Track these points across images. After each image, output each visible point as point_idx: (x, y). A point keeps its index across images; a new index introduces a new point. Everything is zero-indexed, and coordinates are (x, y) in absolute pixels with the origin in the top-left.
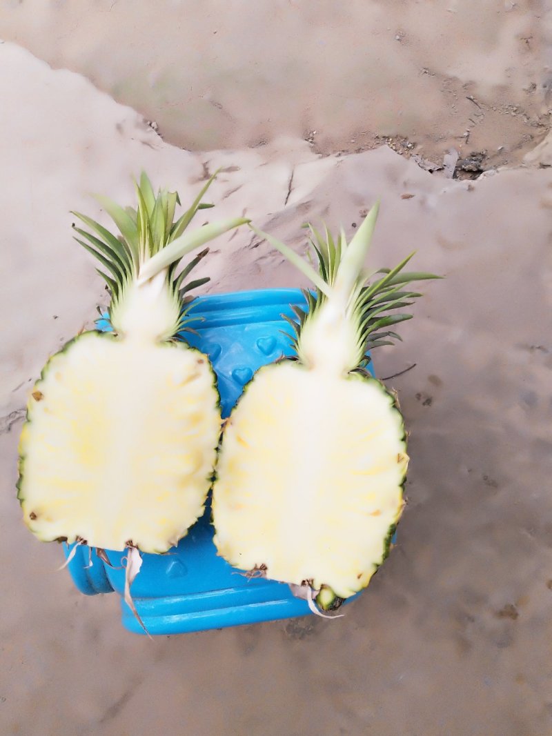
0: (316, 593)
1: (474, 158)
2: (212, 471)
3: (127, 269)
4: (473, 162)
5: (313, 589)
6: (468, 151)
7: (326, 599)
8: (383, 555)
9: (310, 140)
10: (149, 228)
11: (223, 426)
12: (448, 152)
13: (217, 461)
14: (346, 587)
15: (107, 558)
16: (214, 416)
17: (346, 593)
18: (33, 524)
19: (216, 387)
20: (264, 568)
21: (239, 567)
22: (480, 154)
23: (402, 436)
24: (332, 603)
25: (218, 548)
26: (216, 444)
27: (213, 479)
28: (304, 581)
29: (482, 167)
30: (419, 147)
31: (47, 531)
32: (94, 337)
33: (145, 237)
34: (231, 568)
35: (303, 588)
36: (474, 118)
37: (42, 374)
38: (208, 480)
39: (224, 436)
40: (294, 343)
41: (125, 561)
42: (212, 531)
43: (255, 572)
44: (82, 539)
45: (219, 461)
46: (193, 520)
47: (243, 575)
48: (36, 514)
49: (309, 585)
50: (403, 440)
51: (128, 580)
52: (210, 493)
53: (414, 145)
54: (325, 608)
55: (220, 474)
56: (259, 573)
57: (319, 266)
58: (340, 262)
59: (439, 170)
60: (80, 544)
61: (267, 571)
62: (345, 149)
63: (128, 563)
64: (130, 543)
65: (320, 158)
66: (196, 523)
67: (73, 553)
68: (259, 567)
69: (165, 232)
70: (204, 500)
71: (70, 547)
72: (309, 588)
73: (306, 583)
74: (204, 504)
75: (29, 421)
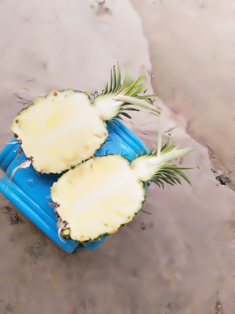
0: (65, 228)
1: (226, 179)
2: (75, 165)
3: (115, 91)
4: (225, 180)
7: (66, 233)
8: (95, 238)
10: (132, 88)
11: (91, 157)
12: (221, 170)
13: (79, 164)
14: (75, 235)
15: (19, 157)
16: (92, 152)
17: (73, 237)
18: (14, 123)
19: (102, 145)
20: (59, 206)
21: (52, 198)
22: (229, 180)
23: (136, 212)
24: (66, 236)
25: (52, 187)
26: (84, 160)
27: (73, 168)
28: (65, 221)
29: (226, 184)
30: (215, 160)
31: (16, 129)
32: (87, 97)
33: (128, 89)
35: (62, 223)
37: (63, 90)
38: (71, 166)
39: (88, 160)
40: (134, 158)
41: (24, 162)
42: (56, 180)
43: (55, 204)
44: (21, 142)
45: (79, 165)
46: (54, 172)
47: (49, 203)
48: (18, 122)
50: (136, 214)
51: (20, 166)
52: (67, 170)
53: (214, 158)
54: (63, 235)
55: (76, 169)
56: (55, 206)
57: (163, 146)
58: (169, 151)
59: (214, 171)
60: (19, 142)
61: (58, 208)
64: (32, 158)
66: (54, 174)
67: (14, 143)
68: (58, 204)
69: (134, 94)
70: (63, 170)
71: (15, 141)
72: (65, 225)
73: (66, 222)
74: (62, 172)
75: (46, 97)
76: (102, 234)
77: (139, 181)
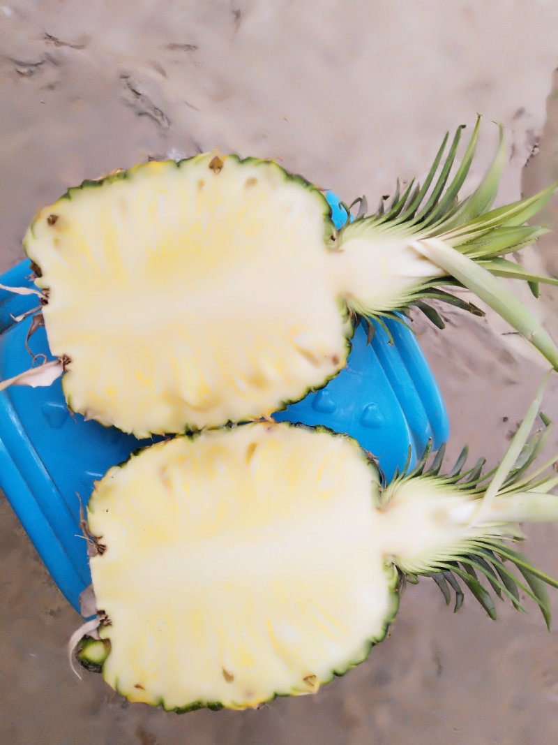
0: (94, 635)
2: (200, 427)
5: (98, 629)
7: (93, 653)
8: (178, 708)
11: (263, 420)
13: (214, 429)
14: (119, 673)
20: (102, 550)
21: (90, 516)
24: (91, 662)
26: (235, 420)
27: (190, 433)
28: (103, 612)
31: (40, 246)
32: (321, 210)
37: (249, 159)
38: (187, 427)
39: (250, 425)
40: (402, 472)
42: (123, 460)
44: (47, 296)
45: (215, 432)
46: (126, 428)
48: (57, 223)
49: (102, 622)
50: (336, 674)
51: (20, 379)
52: (170, 436)
60: (40, 296)
61: (98, 558)
63: (39, 368)
64: (66, 361)
67: (24, 291)
68: (101, 542)
70: (158, 432)
71: (31, 285)
72: (98, 623)
73: (103, 617)
74: (153, 435)
75: (178, 165)
76: (205, 703)
77: (389, 563)
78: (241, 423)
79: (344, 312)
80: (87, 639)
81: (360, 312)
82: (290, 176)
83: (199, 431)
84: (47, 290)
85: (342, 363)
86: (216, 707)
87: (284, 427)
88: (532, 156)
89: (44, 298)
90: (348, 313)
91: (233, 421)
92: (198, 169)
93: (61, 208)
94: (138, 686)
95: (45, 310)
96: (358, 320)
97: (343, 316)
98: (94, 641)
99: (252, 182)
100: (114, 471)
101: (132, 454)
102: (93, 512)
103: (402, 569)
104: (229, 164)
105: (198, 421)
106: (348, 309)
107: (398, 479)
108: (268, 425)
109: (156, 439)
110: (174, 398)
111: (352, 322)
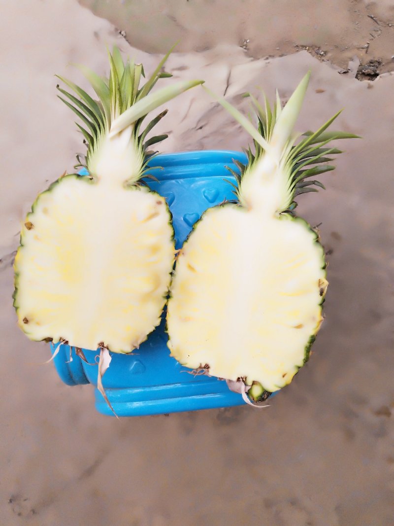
0: (248, 388)
1: (372, 64)
2: (167, 290)
4: (372, 68)
5: (246, 385)
6: (368, 58)
7: (257, 392)
8: (304, 359)
9: (244, 47)
11: (176, 255)
12: (352, 59)
13: (171, 282)
14: (273, 384)
15: (84, 355)
16: (169, 248)
17: (272, 388)
18: (26, 327)
19: (171, 224)
20: (207, 367)
21: (187, 366)
22: (377, 61)
23: (323, 265)
24: (261, 396)
25: (171, 351)
26: (171, 270)
27: (168, 297)
28: (239, 378)
29: (378, 72)
30: (329, 55)
31: (37, 333)
32: (74, 178)
33: (116, 97)
34: (182, 367)
35: (238, 384)
36: (374, 33)
37: (32, 208)
38: (164, 297)
39: (177, 263)
40: (235, 189)
41: (98, 359)
42: (166, 338)
43: (199, 370)
44: (64, 340)
45: (173, 283)
46: (152, 329)
47: (189, 373)
48: (28, 319)
49: (243, 381)
50: (324, 268)
51: (101, 372)
52: (165, 308)
53: (326, 53)
54: (255, 399)
55: (174, 293)
56: (203, 371)
57: (258, 126)
58: (275, 122)
59: (345, 73)
60: (62, 343)
61: (210, 370)
62: (272, 54)
63: (100, 359)
64: (102, 344)
65: (252, 61)
66: (154, 331)
67: (57, 350)
68: (203, 365)
69: (132, 95)
70: (160, 313)
71: (55, 346)
72: (243, 384)
73: (241, 379)
74: (161, 316)
75: (22, 245)
76: (308, 345)
77: (279, 216)
78: (174, 267)
79: (134, 188)
80: (248, 393)
81: (138, 179)
82: (49, 190)
83: (169, 292)
84: (61, 339)
85: (162, 199)
86: (313, 340)
87: (186, 245)
88: (125, 37)
89: (64, 342)
90: (136, 186)
91: (171, 272)
92: (28, 236)
93: (22, 315)
94: (284, 376)
95: (71, 344)
96: (142, 182)
97: (136, 189)
98: (251, 389)
99: (45, 211)
100: (170, 344)
101: (166, 332)
102: (186, 364)
103: (285, 210)
104: (31, 219)
105: (163, 290)
106: (133, 185)
107: (238, 193)
108: (181, 254)
109: (164, 316)
110: (147, 297)
111: (142, 185)
